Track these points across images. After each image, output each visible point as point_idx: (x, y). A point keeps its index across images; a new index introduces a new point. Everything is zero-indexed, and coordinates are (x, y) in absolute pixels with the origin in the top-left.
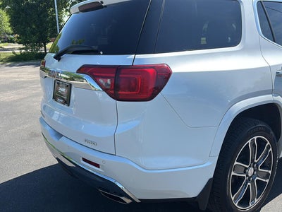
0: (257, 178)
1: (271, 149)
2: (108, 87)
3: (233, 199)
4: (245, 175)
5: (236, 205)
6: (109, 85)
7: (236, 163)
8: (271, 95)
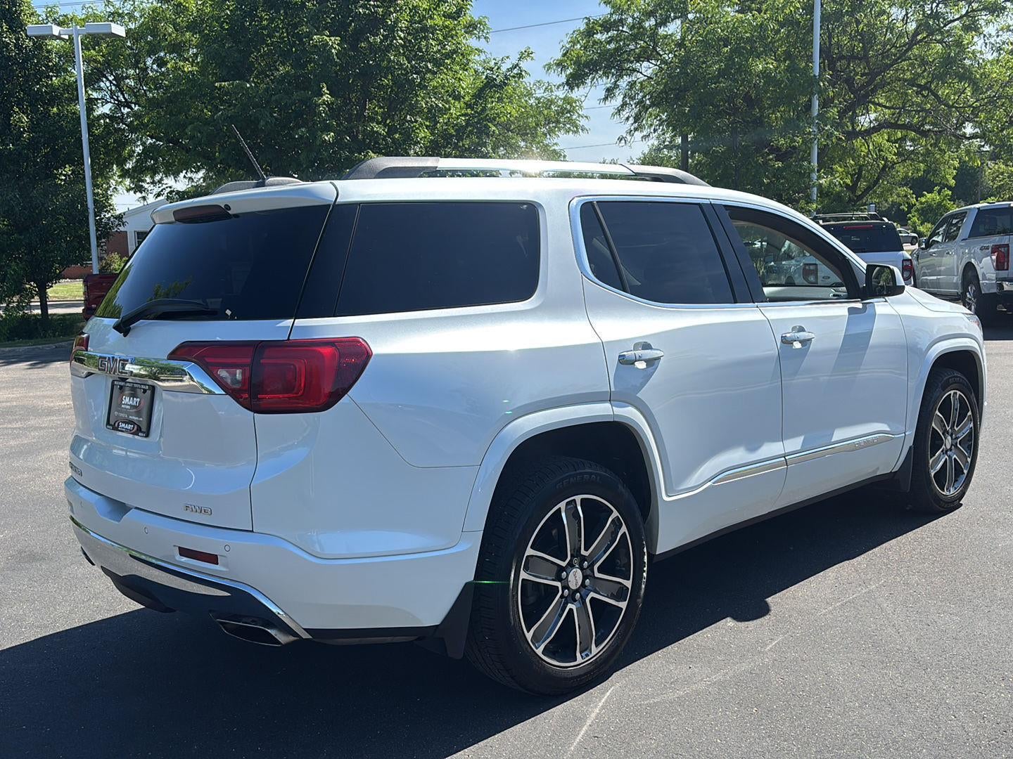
0: (592, 595)
1: (624, 529)
2: (237, 386)
3: (529, 636)
4: (558, 584)
5: (539, 651)
6: (238, 382)
7: (530, 551)
8: (608, 405)
